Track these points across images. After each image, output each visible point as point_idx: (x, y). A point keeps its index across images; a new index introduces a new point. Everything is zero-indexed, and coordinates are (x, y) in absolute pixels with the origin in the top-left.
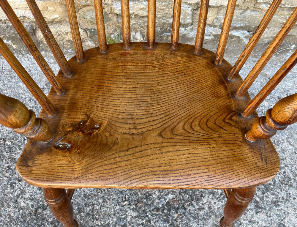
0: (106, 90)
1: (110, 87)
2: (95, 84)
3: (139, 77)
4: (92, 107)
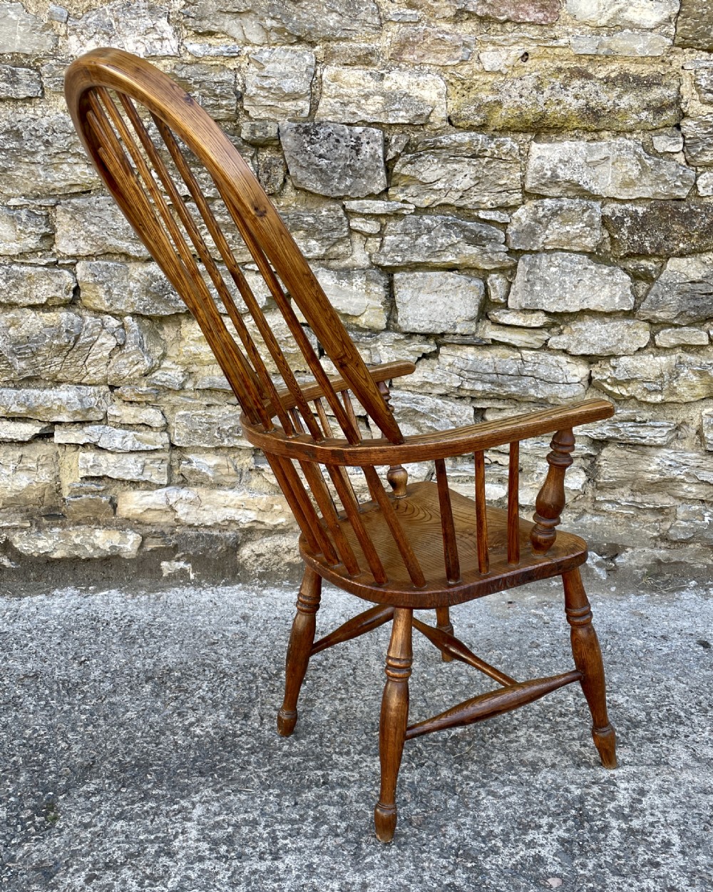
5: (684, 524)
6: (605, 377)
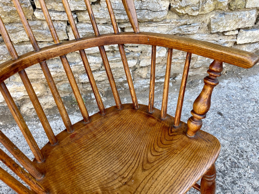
0: (79, 168)
1: (80, 164)
5: (200, 62)
6: (177, 6)
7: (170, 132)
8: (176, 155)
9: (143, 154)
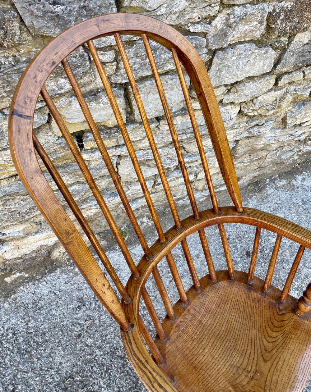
0: (201, 366)
1: (200, 360)
2: (191, 370)
3: (206, 333)
4: (211, 387)
7: (278, 310)
8: (292, 340)
9: (258, 341)
